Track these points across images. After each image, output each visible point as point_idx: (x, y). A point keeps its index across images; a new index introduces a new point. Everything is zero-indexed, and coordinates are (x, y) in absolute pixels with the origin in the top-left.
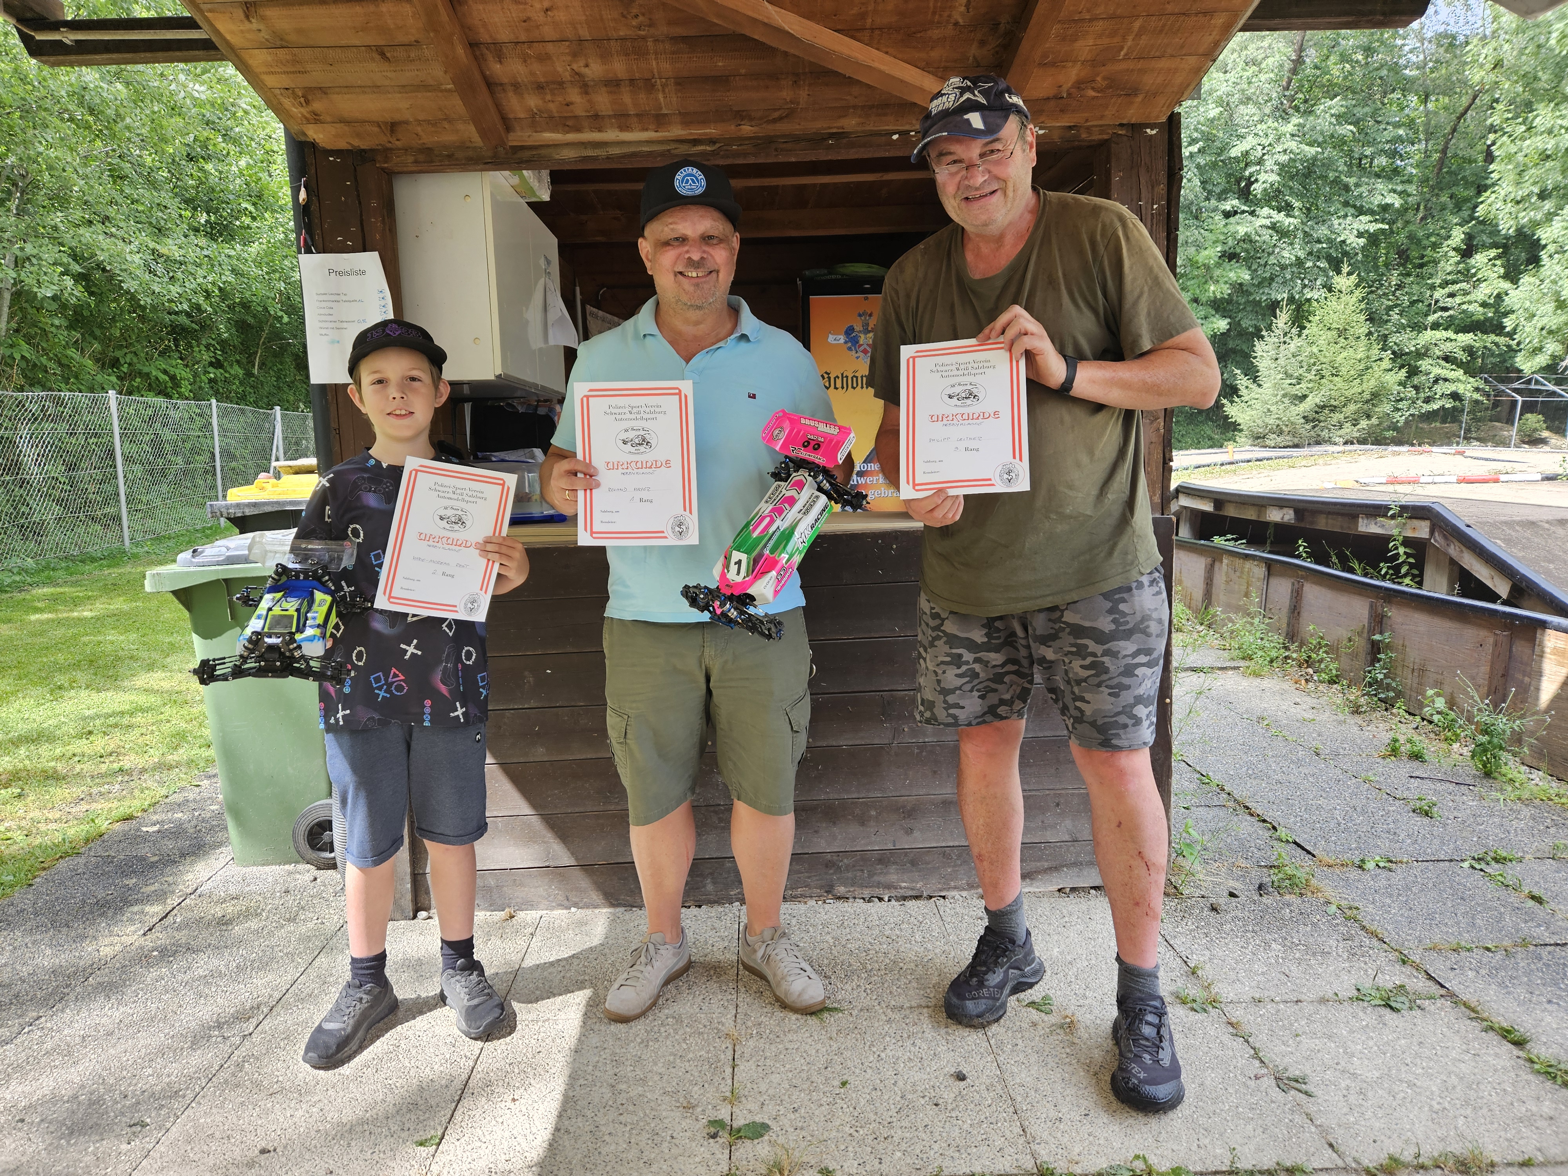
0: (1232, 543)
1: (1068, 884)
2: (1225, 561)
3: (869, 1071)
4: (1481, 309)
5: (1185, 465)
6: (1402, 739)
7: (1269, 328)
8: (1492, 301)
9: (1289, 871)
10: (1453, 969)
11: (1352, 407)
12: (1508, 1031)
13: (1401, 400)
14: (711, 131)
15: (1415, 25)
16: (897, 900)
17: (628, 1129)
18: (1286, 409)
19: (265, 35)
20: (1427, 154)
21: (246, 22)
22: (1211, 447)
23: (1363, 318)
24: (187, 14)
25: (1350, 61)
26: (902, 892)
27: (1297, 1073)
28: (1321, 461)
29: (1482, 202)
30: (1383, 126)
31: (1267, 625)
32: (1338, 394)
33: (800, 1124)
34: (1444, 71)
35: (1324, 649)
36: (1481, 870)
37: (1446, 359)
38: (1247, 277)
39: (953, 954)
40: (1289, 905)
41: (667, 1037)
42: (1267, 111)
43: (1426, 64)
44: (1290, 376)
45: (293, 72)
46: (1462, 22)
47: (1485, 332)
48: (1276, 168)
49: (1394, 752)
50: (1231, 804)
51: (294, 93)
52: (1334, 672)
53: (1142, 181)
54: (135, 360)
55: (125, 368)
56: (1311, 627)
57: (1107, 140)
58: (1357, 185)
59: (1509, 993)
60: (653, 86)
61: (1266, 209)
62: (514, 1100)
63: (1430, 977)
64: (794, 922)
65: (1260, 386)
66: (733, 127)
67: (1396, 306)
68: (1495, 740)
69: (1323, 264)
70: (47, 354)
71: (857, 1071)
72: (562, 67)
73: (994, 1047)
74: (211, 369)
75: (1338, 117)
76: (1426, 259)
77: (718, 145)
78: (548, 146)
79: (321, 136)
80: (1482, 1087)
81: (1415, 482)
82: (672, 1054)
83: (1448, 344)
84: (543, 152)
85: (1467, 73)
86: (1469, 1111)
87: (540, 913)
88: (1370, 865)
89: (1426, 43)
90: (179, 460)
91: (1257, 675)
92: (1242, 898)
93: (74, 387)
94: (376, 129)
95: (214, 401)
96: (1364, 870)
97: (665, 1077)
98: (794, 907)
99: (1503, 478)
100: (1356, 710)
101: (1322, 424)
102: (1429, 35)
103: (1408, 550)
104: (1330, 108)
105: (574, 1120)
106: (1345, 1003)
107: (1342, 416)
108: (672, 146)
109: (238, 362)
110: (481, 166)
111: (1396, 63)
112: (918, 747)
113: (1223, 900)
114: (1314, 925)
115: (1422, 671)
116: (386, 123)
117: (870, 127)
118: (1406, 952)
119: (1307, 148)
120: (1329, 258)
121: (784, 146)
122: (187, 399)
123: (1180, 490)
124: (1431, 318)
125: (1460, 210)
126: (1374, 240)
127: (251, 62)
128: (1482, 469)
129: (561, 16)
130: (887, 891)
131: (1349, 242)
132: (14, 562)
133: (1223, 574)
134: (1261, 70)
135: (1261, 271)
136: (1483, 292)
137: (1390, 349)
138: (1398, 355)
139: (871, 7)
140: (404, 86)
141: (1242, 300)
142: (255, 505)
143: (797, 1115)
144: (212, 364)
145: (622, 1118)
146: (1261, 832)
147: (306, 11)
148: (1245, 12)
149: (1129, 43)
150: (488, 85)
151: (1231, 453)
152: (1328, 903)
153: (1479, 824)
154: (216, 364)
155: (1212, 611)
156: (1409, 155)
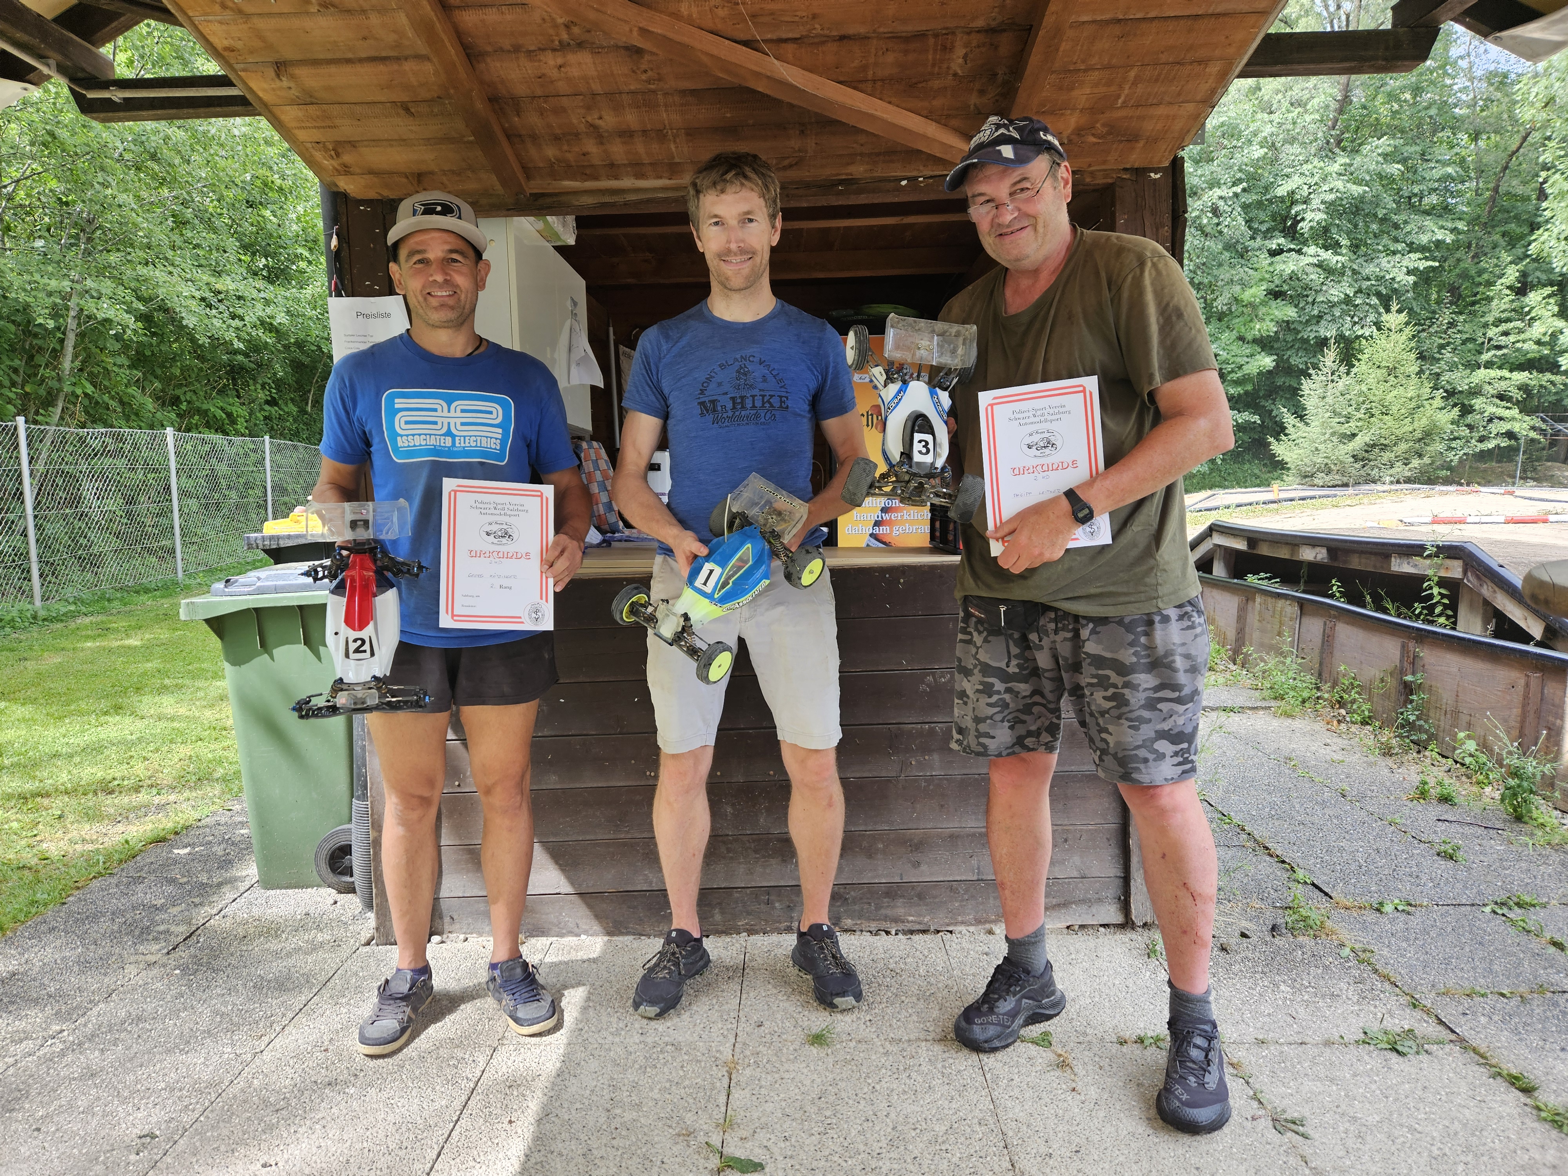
0: (1265, 582)
1: (1077, 922)
2: (1258, 600)
3: (863, 1102)
4: (1535, 347)
5: (1227, 503)
6: (1432, 782)
7: (1316, 367)
8: (1547, 339)
9: (1304, 912)
10: (1465, 1014)
11: (1403, 447)
12: (1516, 1078)
13: (1455, 439)
16: (905, 933)
17: (619, 1153)
18: (1335, 447)
19: (294, 92)
20: (1478, 192)
21: (277, 81)
22: (1259, 486)
23: (1413, 356)
24: (221, 73)
25: (1398, 100)
26: (909, 926)
27: (1296, 1115)
28: (1365, 501)
29: (1535, 240)
30: (1432, 165)
31: (1300, 664)
32: (1388, 433)
33: (789, 1153)
34: (1494, 110)
35: (1356, 690)
36: (1503, 915)
37: (1501, 397)
38: (1295, 315)
39: (956, 988)
40: (1302, 947)
41: (665, 1064)
42: (1313, 151)
43: (1476, 103)
44: (1339, 415)
45: (323, 127)
47: (1541, 371)
48: (1322, 207)
49: (1423, 794)
50: (1250, 844)
51: (324, 146)
52: (1366, 713)
53: (1147, 223)
54: (194, 398)
55: (184, 406)
56: (1342, 668)
57: (1112, 184)
58: (1406, 223)
59: (1520, 1040)
60: (665, 136)
61: (1313, 247)
62: (510, 1122)
63: (1441, 1022)
65: (1307, 424)
67: (1448, 344)
68: (1525, 784)
69: (1374, 301)
70: (109, 392)
71: (851, 1102)
72: (576, 119)
73: (989, 1081)
74: (267, 407)
75: (1385, 155)
76: (1479, 297)
78: (568, 193)
79: (352, 187)
80: (1485, 1133)
81: (1462, 521)
82: (669, 1080)
83: (1503, 383)
84: (565, 199)
85: (1517, 111)
86: (1470, 1158)
87: (551, 939)
88: (1388, 908)
89: (1476, 82)
90: (233, 494)
91: (1288, 715)
92: (1254, 939)
93: (135, 424)
94: (405, 180)
95: (267, 438)
96: (1381, 913)
97: (660, 1103)
99: (1552, 518)
100: (1387, 752)
101: (1372, 463)
102: (1479, 73)
103: (1443, 591)
104: (1377, 147)
105: (568, 1143)
106: (1351, 1047)
107: (1393, 455)
109: (292, 400)
110: (505, 212)
111: (1446, 102)
112: (926, 781)
113: (1234, 941)
114: (1326, 967)
115: (1456, 713)
116: (413, 174)
117: (878, 173)
118: (1417, 996)
119: (1354, 187)
120: (1378, 295)
121: (796, 191)
122: (243, 435)
123: (1213, 529)
124: (1486, 357)
125: (1513, 247)
126: (1424, 278)
127: (283, 117)
128: (1531, 509)
129: (575, 72)
130: (894, 925)
131: (1398, 279)
132: (70, 592)
133: (1256, 613)
134: (1306, 111)
135: (1308, 308)
136: (1537, 330)
137: (1442, 387)
138: (1451, 394)
139: (872, 60)
140: (429, 139)
141: (1290, 338)
142: (289, 537)
143: (788, 1143)
144: (267, 402)
145: (615, 1143)
146: (1279, 873)
147: (333, 69)
148: (1242, 59)
149: (1126, 92)
150: (508, 137)
151: (1276, 491)
152: (1342, 945)
153: (1505, 869)
154: (272, 402)
155: (1245, 650)
156: (1460, 194)
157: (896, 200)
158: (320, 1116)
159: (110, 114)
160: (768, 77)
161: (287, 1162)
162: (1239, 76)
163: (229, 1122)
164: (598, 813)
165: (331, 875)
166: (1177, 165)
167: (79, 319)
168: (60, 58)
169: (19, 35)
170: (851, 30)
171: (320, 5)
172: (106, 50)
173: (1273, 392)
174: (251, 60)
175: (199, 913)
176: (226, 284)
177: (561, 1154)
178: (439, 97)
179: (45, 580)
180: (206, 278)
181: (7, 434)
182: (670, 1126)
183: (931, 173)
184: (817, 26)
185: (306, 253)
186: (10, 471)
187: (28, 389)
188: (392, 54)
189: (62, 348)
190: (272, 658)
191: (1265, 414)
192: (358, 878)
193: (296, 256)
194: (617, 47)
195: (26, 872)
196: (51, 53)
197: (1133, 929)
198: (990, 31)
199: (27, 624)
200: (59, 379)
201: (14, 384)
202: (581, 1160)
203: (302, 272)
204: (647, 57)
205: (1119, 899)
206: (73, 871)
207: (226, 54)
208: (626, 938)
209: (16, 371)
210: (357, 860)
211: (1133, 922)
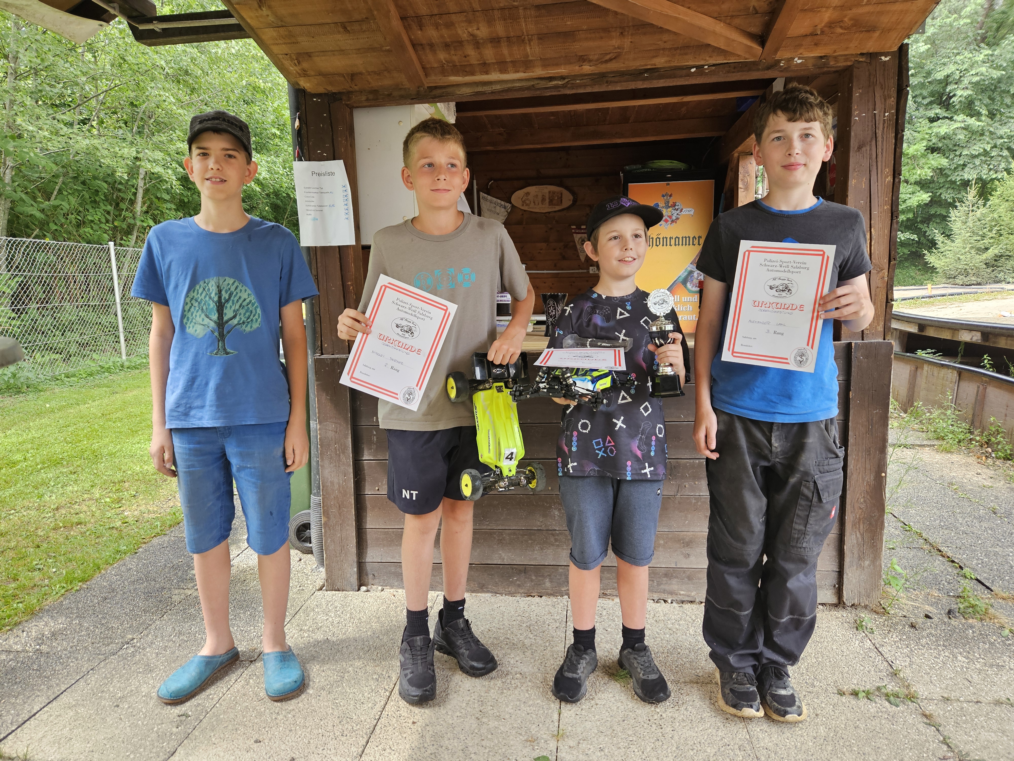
0: (931, 356)
2: (926, 369)
3: (654, 726)
5: (903, 297)
7: (961, 201)
9: (972, 601)
14: (562, 71)
16: (678, 603)
17: (487, 751)
18: (972, 257)
19: (271, 19)
21: (260, 10)
22: (915, 285)
24: (224, 8)
26: (681, 598)
28: (999, 296)
31: (957, 415)
35: (1001, 435)
38: (946, 164)
40: (972, 627)
41: (516, 688)
42: (964, 45)
44: (977, 234)
45: (290, 43)
48: (969, 86)
50: (927, 547)
51: (291, 57)
52: (1009, 452)
53: (877, 95)
56: (992, 419)
57: (850, 66)
60: (523, 41)
61: (961, 115)
62: (413, 722)
64: (604, 613)
65: (953, 241)
66: (577, 68)
69: (1005, 153)
71: (646, 725)
72: (461, 31)
77: (566, 80)
78: (453, 86)
79: (308, 85)
82: (518, 700)
84: (450, 90)
87: (437, 593)
91: (948, 451)
92: (936, 619)
94: (342, 79)
97: (513, 716)
98: (604, 602)
101: (999, 269)
105: (452, 741)
108: (536, 82)
110: (410, 101)
112: (695, 499)
113: (921, 620)
114: (991, 644)
116: (348, 74)
117: (675, 64)
119: (994, 72)
121: (613, 79)
127: (264, 37)
130: (670, 596)
133: (924, 377)
135: (956, 159)
140: (359, 49)
141: (942, 180)
143: (603, 753)
145: (484, 743)
146: (950, 570)
150: (414, 45)
151: (929, 289)
152: (1002, 627)
155: (916, 404)
157: (687, 83)
158: (291, 708)
159: (154, 40)
161: (270, 740)
163: (234, 709)
165: (298, 542)
166: (903, 50)
167: (145, 180)
168: (121, 2)
173: (928, 220)
177: (447, 749)
178: (367, 18)
179: (128, 343)
181: (104, 252)
182: (520, 734)
183: (715, 62)
185: (278, 133)
186: (106, 276)
187: (116, 223)
189: (135, 198)
191: (922, 234)
192: (314, 545)
197: (844, 608)
199: (118, 370)
200: (134, 218)
201: (107, 221)
202: (461, 753)
205: (835, 586)
206: (142, 532)
208: (487, 595)
209: (108, 213)
210: (314, 533)
211: (844, 603)
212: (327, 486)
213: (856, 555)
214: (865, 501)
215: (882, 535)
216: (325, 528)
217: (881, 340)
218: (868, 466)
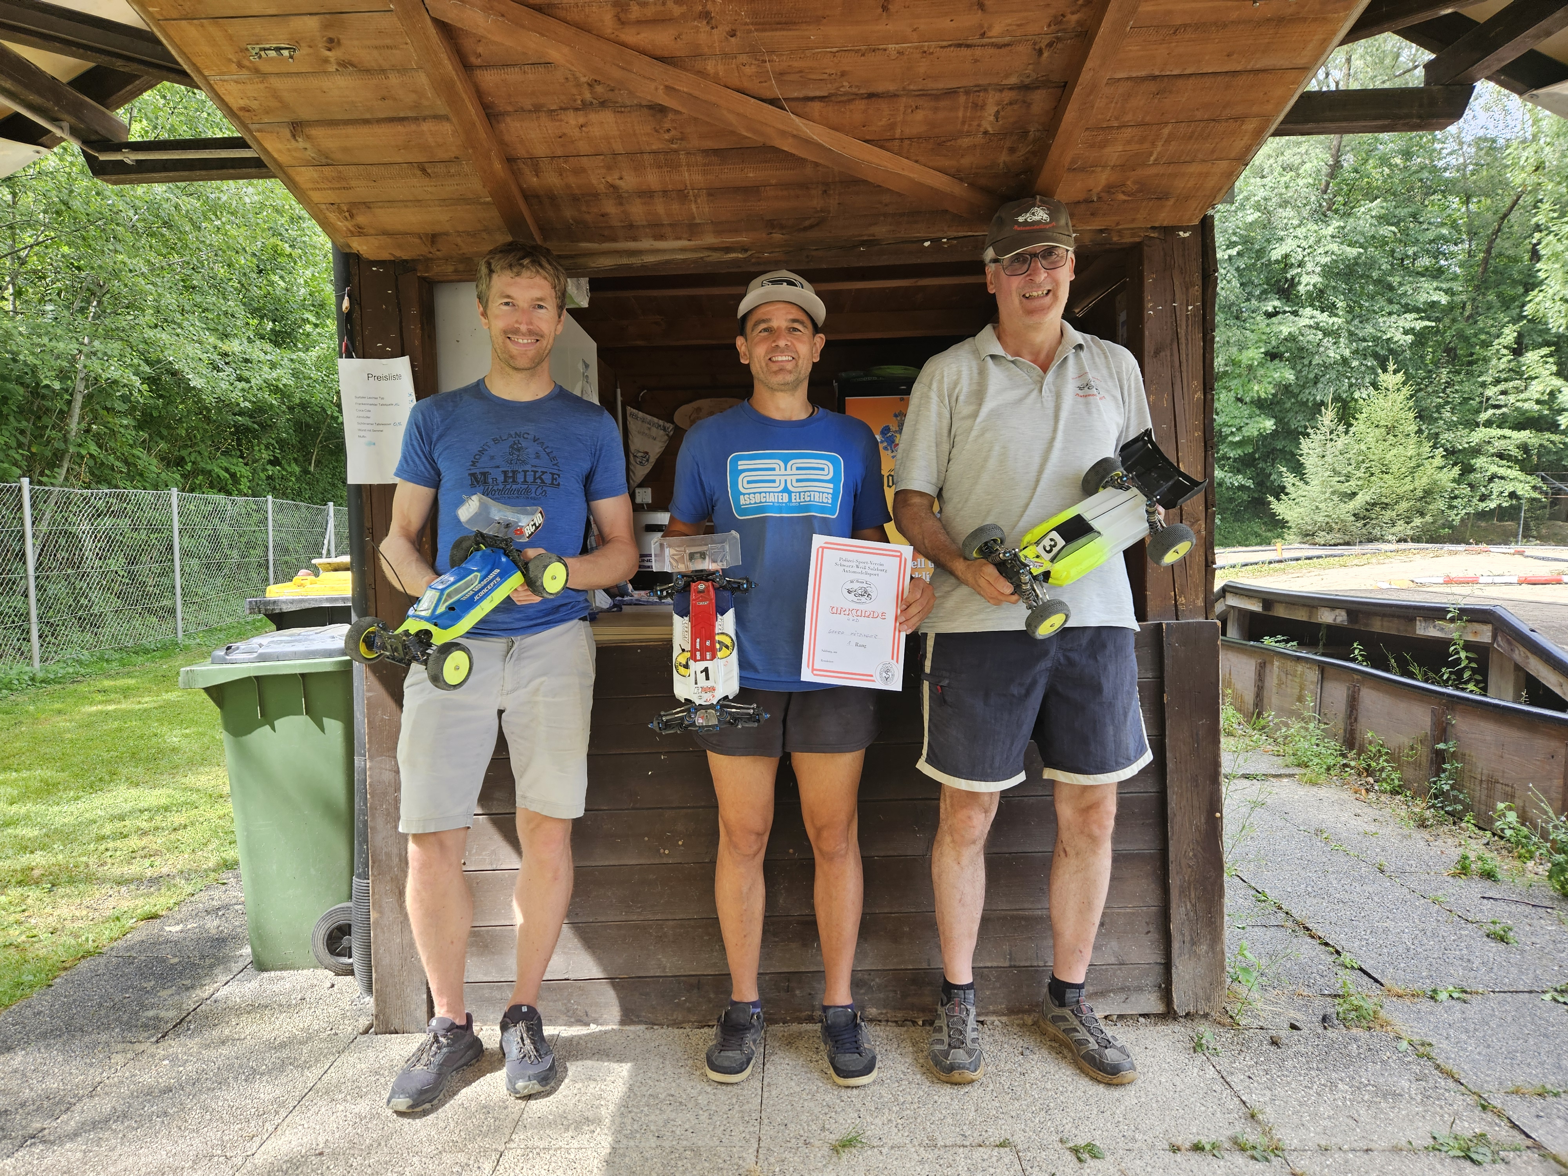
0: (1282, 645)
1: (1115, 1011)
2: (1276, 663)
4: (1535, 406)
5: (1233, 562)
6: (1472, 856)
7: (1315, 426)
8: (1546, 397)
9: (1355, 1001)
10: (1539, 1116)
11: (1404, 505)
13: (1456, 497)
14: (743, 239)
15: (1452, 129)
18: (1336, 506)
19: (311, 153)
20: (1470, 254)
21: (293, 141)
22: (1260, 544)
23: (1411, 415)
24: (237, 134)
25: (1390, 166)
28: (1374, 560)
29: (1530, 301)
30: (1425, 226)
31: (1323, 730)
32: (1389, 492)
34: (1485, 173)
35: (1384, 757)
37: (1501, 456)
38: (1292, 377)
40: (1356, 1040)
42: (1305, 213)
43: (1466, 167)
44: (1339, 474)
45: (339, 189)
46: (1501, 125)
47: (1540, 430)
48: (1318, 269)
49: (1463, 870)
50: (1289, 924)
51: (339, 208)
52: (1397, 782)
53: (1177, 283)
54: (199, 459)
55: (189, 467)
56: (1369, 735)
57: (1140, 243)
58: (1401, 284)
60: (686, 196)
61: (1309, 309)
63: (1515, 1126)
65: (1307, 483)
66: (764, 235)
67: (1447, 403)
69: (1371, 362)
70: (115, 453)
72: (596, 179)
74: (269, 467)
75: (1379, 218)
76: (1475, 357)
77: (749, 253)
78: (584, 255)
79: (365, 248)
81: (1474, 581)
83: (1502, 442)
84: (581, 261)
85: (1509, 175)
87: (560, 1030)
88: (1443, 996)
89: (1465, 147)
90: (235, 553)
91: (1313, 783)
92: (1305, 1031)
93: (139, 485)
94: (417, 241)
95: (270, 497)
96: (1436, 1001)
100: (1422, 824)
101: (1373, 522)
102: (1468, 138)
103: (1469, 655)
104: (1370, 210)
106: (1420, 1153)
107: (1394, 514)
108: (706, 253)
109: (295, 460)
111: (1436, 166)
113: (1284, 1033)
114: (1384, 1063)
115: (1491, 782)
116: (427, 235)
117: (901, 234)
118: (1485, 1096)
119: (1348, 249)
120: (1376, 356)
121: (815, 253)
122: (245, 495)
123: (1226, 590)
124: (1484, 416)
125: (1508, 308)
126: (1421, 338)
127: (298, 179)
128: (1543, 570)
129: (596, 131)
130: (921, 1015)
131: (1396, 339)
132: (70, 653)
133: (1275, 677)
134: (1298, 175)
135: (1305, 371)
136: (1536, 389)
137: (1442, 446)
138: (1451, 453)
139: (900, 118)
140: (444, 200)
141: (1286, 401)
142: (292, 602)
144: (270, 462)
146: (1323, 957)
147: (350, 130)
148: (1278, 116)
149: (1159, 149)
150: (526, 198)
151: (1279, 550)
152: (1399, 1038)
153: (1559, 951)
154: (275, 462)
155: (1266, 715)
156: (1453, 255)
157: (919, 261)
159: (123, 176)
160: (794, 136)
162: (1274, 134)
164: (609, 894)
165: (329, 956)
166: (1206, 227)
167: (87, 380)
168: (73, 120)
169: (32, 98)
170: (880, 88)
171: (339, 64)
172: (121, 114)
173: (1272, 455)
174: (266, 120)
175: (189, 997)
176: (234, 346)
178: (457, 158)
179: (44, 641)
180: (212, 340)
181: (11, 494)
183: (956, 234)
184: (846, 84)
185: (313, 319)
186: (13, 531)
187: (34, 449)
188: (410, 114)
189: (69, 409)
190: (273, 729)
192: (356, 960)
193: (303, 320)
194: (640, 106)
195: (12, 951)
196: (65, 116)
197: (1175, 1019)
198: (1025, 88)
199: (24, 686)
200: (66, 440)
201: (20, 445)
203: (308, 335)
204: (671, 116)
205: (1160, 987)
206: (60, 950)
207: (241, 114)
208: (638, 1027)
209: (22, 432)
210: (356, 939)
211: (1175, 1012)
212: (380, 861)
213: (1187, 939)
214: (1195, 855)
215: (1221, 905)
216: (375, 929)
217: (1202, 620)
218: (1196, 804)
